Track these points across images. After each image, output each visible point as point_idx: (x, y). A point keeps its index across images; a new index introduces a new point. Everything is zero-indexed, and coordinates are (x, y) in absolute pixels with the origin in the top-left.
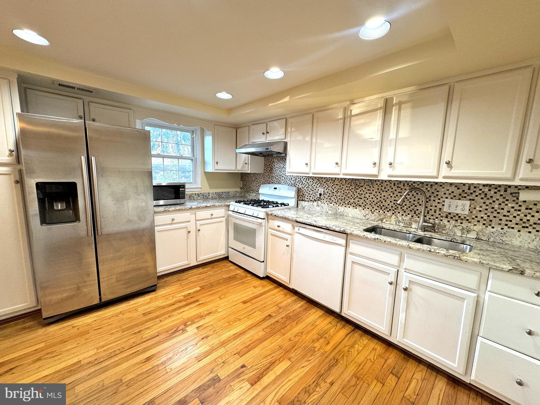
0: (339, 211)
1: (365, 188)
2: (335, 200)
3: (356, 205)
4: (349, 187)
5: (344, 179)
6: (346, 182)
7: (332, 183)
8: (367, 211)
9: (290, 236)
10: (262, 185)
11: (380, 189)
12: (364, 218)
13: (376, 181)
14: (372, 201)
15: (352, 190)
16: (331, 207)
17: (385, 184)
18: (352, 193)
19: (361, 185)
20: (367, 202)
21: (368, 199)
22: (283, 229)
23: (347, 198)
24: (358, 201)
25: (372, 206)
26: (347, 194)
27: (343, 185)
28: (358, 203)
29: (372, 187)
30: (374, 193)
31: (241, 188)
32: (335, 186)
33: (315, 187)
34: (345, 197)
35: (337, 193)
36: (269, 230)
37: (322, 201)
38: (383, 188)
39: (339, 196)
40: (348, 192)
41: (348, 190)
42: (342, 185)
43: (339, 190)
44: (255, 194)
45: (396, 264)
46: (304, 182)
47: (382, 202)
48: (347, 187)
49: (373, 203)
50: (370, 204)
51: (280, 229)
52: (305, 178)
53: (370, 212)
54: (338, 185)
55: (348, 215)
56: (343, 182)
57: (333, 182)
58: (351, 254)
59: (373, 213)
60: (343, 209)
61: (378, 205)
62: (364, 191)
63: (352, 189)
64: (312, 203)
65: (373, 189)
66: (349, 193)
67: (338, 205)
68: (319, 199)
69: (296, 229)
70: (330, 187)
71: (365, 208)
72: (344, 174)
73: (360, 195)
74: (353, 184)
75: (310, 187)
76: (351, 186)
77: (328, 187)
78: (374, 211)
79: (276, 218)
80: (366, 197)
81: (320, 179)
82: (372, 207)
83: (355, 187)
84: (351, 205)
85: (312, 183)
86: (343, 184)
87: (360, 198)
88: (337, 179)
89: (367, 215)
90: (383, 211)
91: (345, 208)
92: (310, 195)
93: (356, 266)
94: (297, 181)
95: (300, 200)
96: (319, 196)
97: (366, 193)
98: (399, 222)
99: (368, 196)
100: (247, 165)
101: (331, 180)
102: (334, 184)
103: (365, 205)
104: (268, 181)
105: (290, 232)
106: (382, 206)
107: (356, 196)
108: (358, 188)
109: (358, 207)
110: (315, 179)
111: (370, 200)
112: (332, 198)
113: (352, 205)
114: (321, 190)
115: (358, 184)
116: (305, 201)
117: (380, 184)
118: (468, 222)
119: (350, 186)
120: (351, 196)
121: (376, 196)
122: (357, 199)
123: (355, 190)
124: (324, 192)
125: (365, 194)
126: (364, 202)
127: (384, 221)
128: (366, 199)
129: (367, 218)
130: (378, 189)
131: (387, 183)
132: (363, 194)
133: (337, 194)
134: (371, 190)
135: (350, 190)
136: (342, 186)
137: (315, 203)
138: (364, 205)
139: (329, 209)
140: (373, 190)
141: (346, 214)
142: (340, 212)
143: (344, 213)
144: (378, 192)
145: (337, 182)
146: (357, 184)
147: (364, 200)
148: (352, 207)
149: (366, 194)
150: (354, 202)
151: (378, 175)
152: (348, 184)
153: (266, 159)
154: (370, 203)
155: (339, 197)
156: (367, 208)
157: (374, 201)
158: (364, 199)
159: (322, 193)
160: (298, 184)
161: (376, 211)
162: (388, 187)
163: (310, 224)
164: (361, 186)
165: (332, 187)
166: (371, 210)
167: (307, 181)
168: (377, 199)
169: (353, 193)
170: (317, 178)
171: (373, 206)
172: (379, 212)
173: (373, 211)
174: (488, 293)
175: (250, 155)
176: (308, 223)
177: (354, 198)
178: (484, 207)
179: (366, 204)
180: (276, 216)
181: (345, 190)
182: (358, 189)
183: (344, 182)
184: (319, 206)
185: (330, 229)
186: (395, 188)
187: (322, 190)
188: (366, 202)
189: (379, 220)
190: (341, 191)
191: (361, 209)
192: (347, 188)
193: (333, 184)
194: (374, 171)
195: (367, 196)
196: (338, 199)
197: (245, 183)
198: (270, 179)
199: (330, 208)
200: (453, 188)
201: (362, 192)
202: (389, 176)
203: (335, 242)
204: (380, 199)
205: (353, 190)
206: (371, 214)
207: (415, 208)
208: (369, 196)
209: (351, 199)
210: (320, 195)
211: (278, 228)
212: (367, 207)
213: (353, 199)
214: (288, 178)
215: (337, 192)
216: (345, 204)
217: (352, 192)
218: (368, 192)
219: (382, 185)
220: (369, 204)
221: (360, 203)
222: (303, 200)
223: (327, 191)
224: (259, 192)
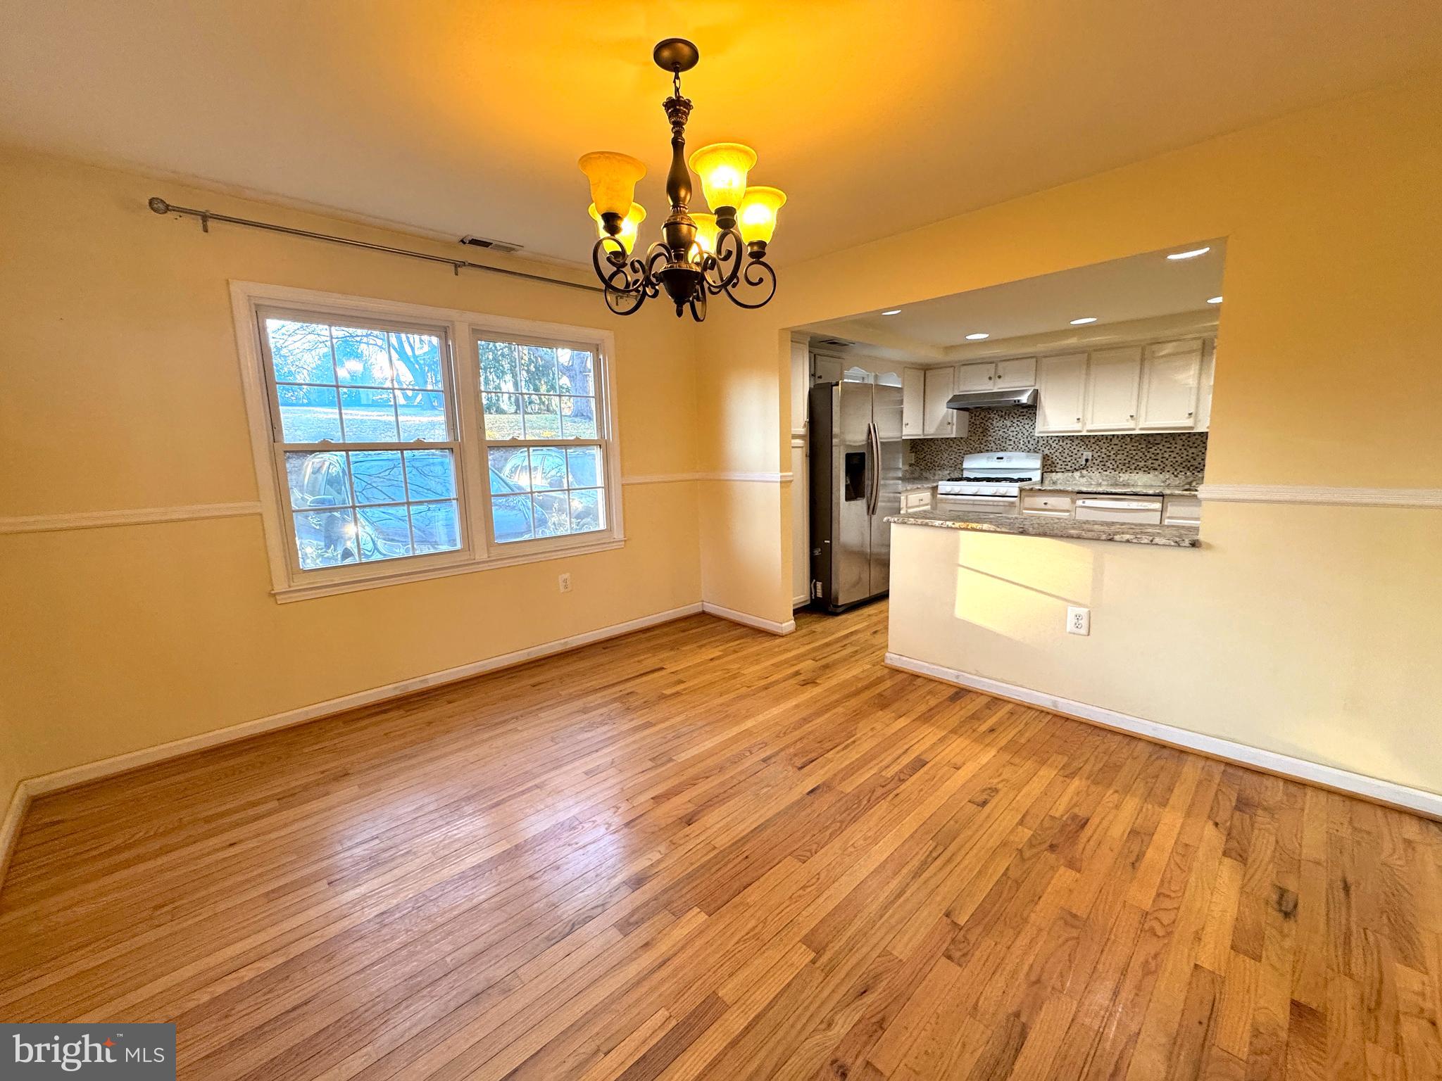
0: (1121, 479)
1: (1164, 445)
2: (1113, 465)
3: (1149, 469)
4: (1138, 446)
5: (1129, 436)
6: (1131, 440)
7: (1106, 443)
10: (968, 456)
14: (1174, 462)
15: (1141, 450)
16: (1107, 476)
17: (1193, 439)
18: (1142, 454)
19: (1157, 442)
20: (1166, 464)
21: (1167, 460)
22: (1053, 506)
23: (1134, 462)
25: (1173, 468)
26: (1134, 456)
27: (1126, 444)
28: (1152, 465)
29: (1175, 443)
30: (1177, 451)
31: (911, 465)
32: (1113, 446)
33: (1075, 451)
34: (1130, 460)
35: (1116, 456)
36: (1024, 511)
37: (1089, 469)
38: (1191, 443)
39: (1120, 460)
40: (1134, 453)
41: (1135, 450)
42: (1124, 444)
43: (1119, 452)
46: (1054, 445)
47: (1189, 462)
48: (1133, 446)
50: (1171, 466)
51: (1048, 507)
52: (1057, 439)
53: (1172, 475)
54: (1118, 444)
55: (1136, 483)
56: (1127, 440)
57: (1109, 441)
58: (1169, 518)
59: (1176, 476)
60: (1128, 476)
61: (1184, 466)
62: (1161, 450)
63: (1142, 448)
64: (1069, 475)
66: (1137, 454)
67: (1118, 473)
68: (1085, 467)
69: (1079, 503)
70: (1104, 448)
71: (1163, 471)
72: (1141, 429)
73: (1155, 456)
74: (1143, 442)
75: (1066, 451)
76: (1140, 444)
77: (1100, 448)
78: (1178, 473)
79: (1038, 493)
80: (1165, 458)
81: (1085, 440)
83: (1147, 446)
84: (1140, 469)
85: (1069, 445)
86: (1126, 442)
87: (1155, 460)
88: (1115, 437)
89: (1167, 480)
90: (1190, 472)
91: (1130, 474)
92: (1066, 463)
94: (1040, 444)
95: (1047, 472)
96: (1084, 463)
97: (1165, 452)
99: (1168, 456)
100: (949, 427)
101: (1105, 439)
103: (1164, 467)
105: (1066, 507)
106: (1188, 466)
107: (1148, 458)
108: (1151, 446)
109: (1152, 471)
110: (1075, 440)
111: (1172, 460)
112: (1108, 464)
113: (1142, 469)
114: (1088, 454)
115: (1152, 440)
116: (1057, 472)
117: (1186, 439)
119: (1138, 444)
120: (1141, 458)
121: (1179, 454)
122: (1150, 461)
123: (1146, 450)
124: (1093, 456)
125: (1163, 454)
126: (1161, 464)
127: (1194, 484)
128: (1164, 460)
129: (1167, 483)
130: (1183, 446)
131: (1197, 437)
132: (1160, 454)
133: (1115, 458)
134: (1173, 448)
135: (1139, 450)
136: (1125, 446)
137: (1077, 474)
138: (1162, 468)
139: (1103, 480)
141: (1133, 483)
143: (1129, 481)
144: (1182, 450)
145: (1115, 441)
146: (1150, 442)
147: (1162, 462)
148: (1142, 473)
150: (1145, 465)
151: (1194, 427)
152: (1135, 442)
153: (973, 415)
154: (1171, 464)
155: (1119, 462)
156: (1166, 471)
157: (1177, 462)
158: (1162, 460)
159: (1090, 458)
160: (1042, 449)
161: (1180, 473)
162: (1198, 442)
163: (1105, 492)
164: (1156, 444)
165: (1108, 448)
167: (1061, 443)
169: (1144, 454)
170: (1080, 438)
171: (1176, 468)
175: (955, 411)
176: (1100, 492)
177: (1145, 460)
180: (1040, 490)
181: (1130, 450)
182: (1151, 448)
183: (1129, 440)
184: (1084, 477)
187: (1090, 454)
188: (1164, 464)
190: (1123, 452)
191: (1156, 473)
192: (1133, 448)
193: (1109, 445)
194: (1188, 422)
195: (1166, 455)
196: (1118, 464)
197: (921, 457)
198: (982, 446)
199: (1104, 475)
203: (1146, 508)
205: (1144, 450)
208: (1170, 456)
209: (1141, 462)
210: (1087, 460)
211: (1043, 507)
212: (1167, 469)
213: (1143, 461)
214: (1021, 441)
215: (1116, 454)
216: (1131, 469)
217: (1141, 452)
218: (1168, 450)
220: (1169, 465)
221: (1156, 466)
222: (1052, 472)
223: (1099, 454)
224: (964, 467)
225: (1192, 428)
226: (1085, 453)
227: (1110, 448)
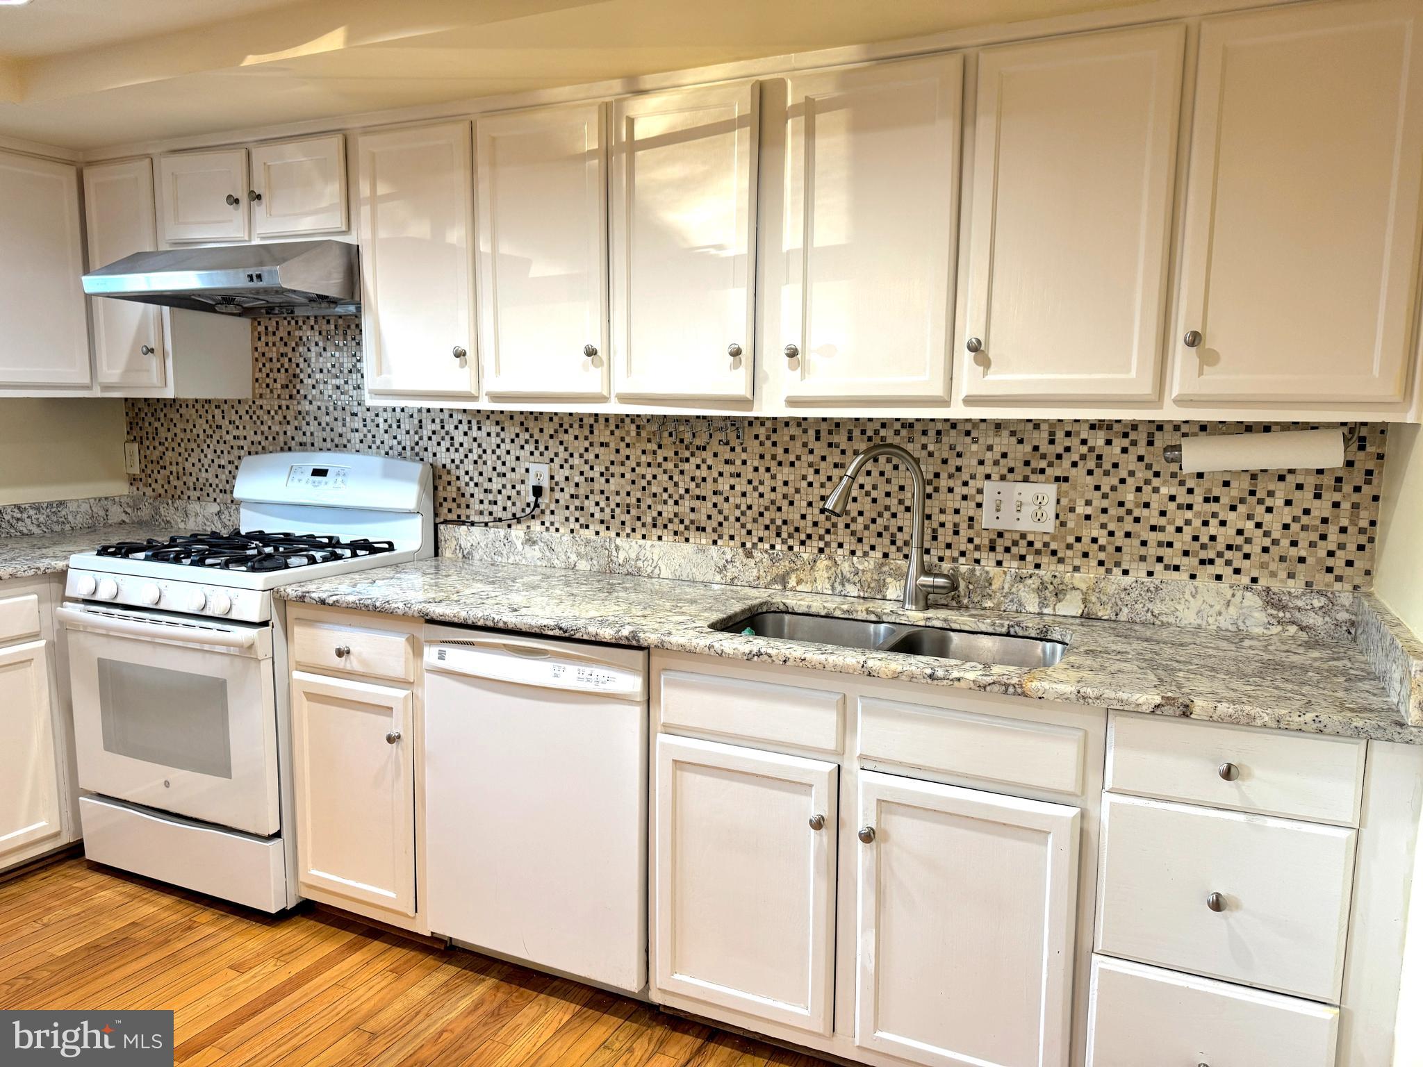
0: (622, 555)
1: (715, 455)
2: (602, 510)
3: (687, 528)
4: (654, 453)
5: (633, 421)
6: (638, 434)
7: (581, 438)
8: (728, 550)
9: (401, 693)
10: (247, 460)
11: (768, 457)
12: (718, 578)
13: (751, 424)
14: (744, 507)
15: (665, 465)
16: (588, 542)
17: (783, 436)
18: (666, 477)
19: (698, 442)
20: (726, 512)
21: (727, 500)
22: (363, 662)
23: (649, 501)
24: (693, 510)
25: (743, 526)
26: (649, 483)
27: (628, 446)
28: (692, 516)
29: (738, 449)
30: (748, 473)
31: (133, 480)
32: (597, 450)
33: (510, 460)
34: (639, 495)
35: (607, 481)
36: (297, 675)
37: (548, 518)
38: (780, 450)
39: (618, 493)
40: (649, 473)
41: (649, 465)
42: (623, 445)
43: (613, 469)
44: (214, 508)
45: (831, 745)
46: (459, 438)
47: (779, 509)
48: (644, 452)
49: (749, 512)
50: (738, 519)
51: (351, 664)
52: (465, 419)
53: (740, 550)
54: (607, 445)
55: (657, 571)
56: (628, 433)
57: (587, 432)
58: (669, 730)
59: (749, 555)
60: (636, 547)
61: (767, 522)
62: (710, 468)
63: (665, 459)
64: (502, 532)
65: (744, 456)
66: (655, 477)
67: (613, 534)
68: (534, 512)
69: (430, 654)
70: (576, 455)
71: (720, 537)
72: (623, 399)
73: (698, 486)
74: (667, 440)
75: (490, 459)
76: (660, 447)
77: (567, 455)
78: (754, 545)
79: (323, 614)
80: (721, 493)
81: (530, 424)
82: (744, 532)
83: (676, 453)
84: (665, 526)
85: (495, 440)
86: (628, 440)
87: (698, 498)
88: (602, 421)
89: (729, 566)
90: (784, 542)
91: (642, 542)
92: (491, 497)
93: (692, 779)
94: (426, 433)
95: (446, 522)
96: (531, 499)
97: (721, 474)
98: (844, 581)
99: (727, 487)
100: (153, 362)
101: (576, 426)
102: (591, 444)
103: (720, 524)
104: (281, 438)
105: (397, 670)
106: (779, 522)
107: (682, 491)
108: (687, 454)
109: (692, 535)
110: (506, 425)
111: (738, 502)
112: (589, 505)
113: (670, 526)
114: (539, 472)
115: (688, 437)
116: (473, 524)
117: (768, 438)
118: (1055, 559)
119: (655, 447)
120: (665, 490)
121: (755, 483)
122: (687, 503)
123: (676, 466)
124: (552, 478)
125: (715, 480)
126: (714, 512)
127: (792, 582)
128: (719, 499)
129: (729, 576)
130: (762, 457)
131: (793, 430)
132: (709, 480)
133: (605, 487)
134: (738, 462)
135: (660, 465)
136: (625, 451)
137: (518, 532)
138: (715, 525)
139: (579, 555)
140: (744, 462)
141: (649, 570)
142: (626, 560)
143: (640, 564)
144: (762, 470)
145: (601, 434)
146: (682, 441)
147: (715, 505)
148: (671, 538)
149: (720, 480)
150: (676, 515)
151: (749, 396)
152: (649, 441)
153: (261, 329)
154: (738, 513)
155: (615, 499)
156: (726, 537)
157: (750, 507)
158: (715, 499)
159: (545, 484)
160: (432, 447)
161: (760, 545)
162: (797, 448)
163: (490, 624)
164: (698, 448)
165: (586, 456)
166: (743, 545)
167: (475, 433)
168: (761, 495)
169: (671, 478)
170: (517, 419)
171: (749, 527)
172: (773, 547)
173: (749, 545)
174: (1108, 798)
175: (166, 309)
176: (480, 623)
177: (676, 497)
178: (1099, 503)
179: (721, 518)
180: (323, 602)
181: (638, 464)
182: (687, 460)
183: (633, 433)
184: (534, 543)
185: (578, 636)
186: (820, 448)
187: (545, 470)
188: (720, 512)
189: (774, 581)
190: (622, 469)
191: (704, 541)
192: (644, 458)
193: (587, 444)
194: (734, 383)
195: (724, 485)
196: (613, 506)
197: (157, 453)
199: (582, 549)
200: (1004, 442)
201: (704, 472)
202: (792, 402)
203: (601, 688)
204: (773, 496)
205: (670, 465)
206: (745, 560)
207: (894, 524)
208: (732, 487)
209: (665, 502)
210: (538, 491)
211: (340, 663)
212: (727, 530)
213: (671, 502)
214: (381, 420)
215: (607, 476)
216: (644, 525)
217: (665, 472)
218: (728, 469)
219: (774, 437)
220: (732, 519)
221: (701, 517)
222: (459, 522)
223: (567, 472)
224: (237, 494)
225: (747, 403)
226: (533, 468)
227: (590, 456)
